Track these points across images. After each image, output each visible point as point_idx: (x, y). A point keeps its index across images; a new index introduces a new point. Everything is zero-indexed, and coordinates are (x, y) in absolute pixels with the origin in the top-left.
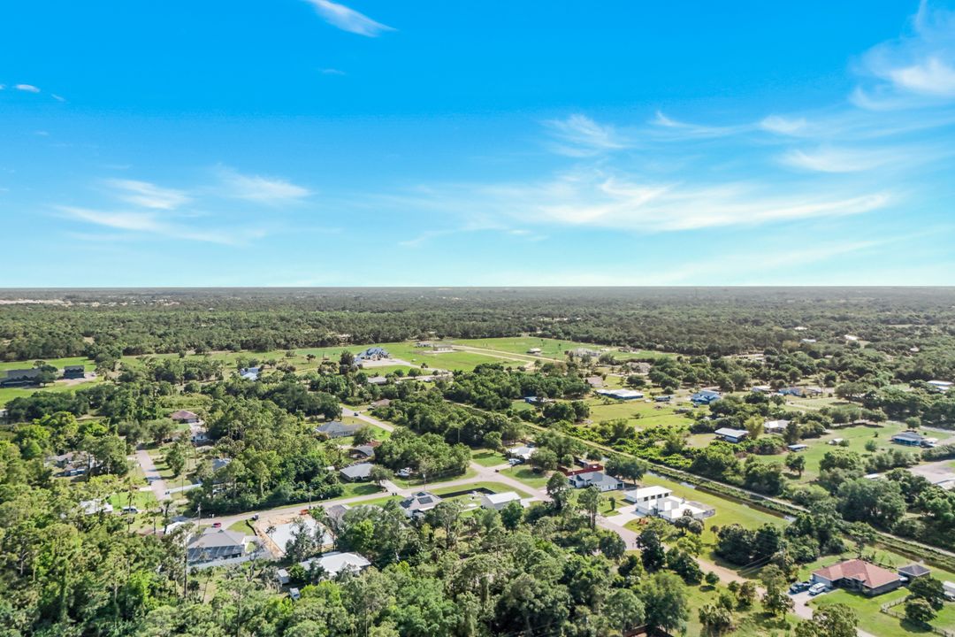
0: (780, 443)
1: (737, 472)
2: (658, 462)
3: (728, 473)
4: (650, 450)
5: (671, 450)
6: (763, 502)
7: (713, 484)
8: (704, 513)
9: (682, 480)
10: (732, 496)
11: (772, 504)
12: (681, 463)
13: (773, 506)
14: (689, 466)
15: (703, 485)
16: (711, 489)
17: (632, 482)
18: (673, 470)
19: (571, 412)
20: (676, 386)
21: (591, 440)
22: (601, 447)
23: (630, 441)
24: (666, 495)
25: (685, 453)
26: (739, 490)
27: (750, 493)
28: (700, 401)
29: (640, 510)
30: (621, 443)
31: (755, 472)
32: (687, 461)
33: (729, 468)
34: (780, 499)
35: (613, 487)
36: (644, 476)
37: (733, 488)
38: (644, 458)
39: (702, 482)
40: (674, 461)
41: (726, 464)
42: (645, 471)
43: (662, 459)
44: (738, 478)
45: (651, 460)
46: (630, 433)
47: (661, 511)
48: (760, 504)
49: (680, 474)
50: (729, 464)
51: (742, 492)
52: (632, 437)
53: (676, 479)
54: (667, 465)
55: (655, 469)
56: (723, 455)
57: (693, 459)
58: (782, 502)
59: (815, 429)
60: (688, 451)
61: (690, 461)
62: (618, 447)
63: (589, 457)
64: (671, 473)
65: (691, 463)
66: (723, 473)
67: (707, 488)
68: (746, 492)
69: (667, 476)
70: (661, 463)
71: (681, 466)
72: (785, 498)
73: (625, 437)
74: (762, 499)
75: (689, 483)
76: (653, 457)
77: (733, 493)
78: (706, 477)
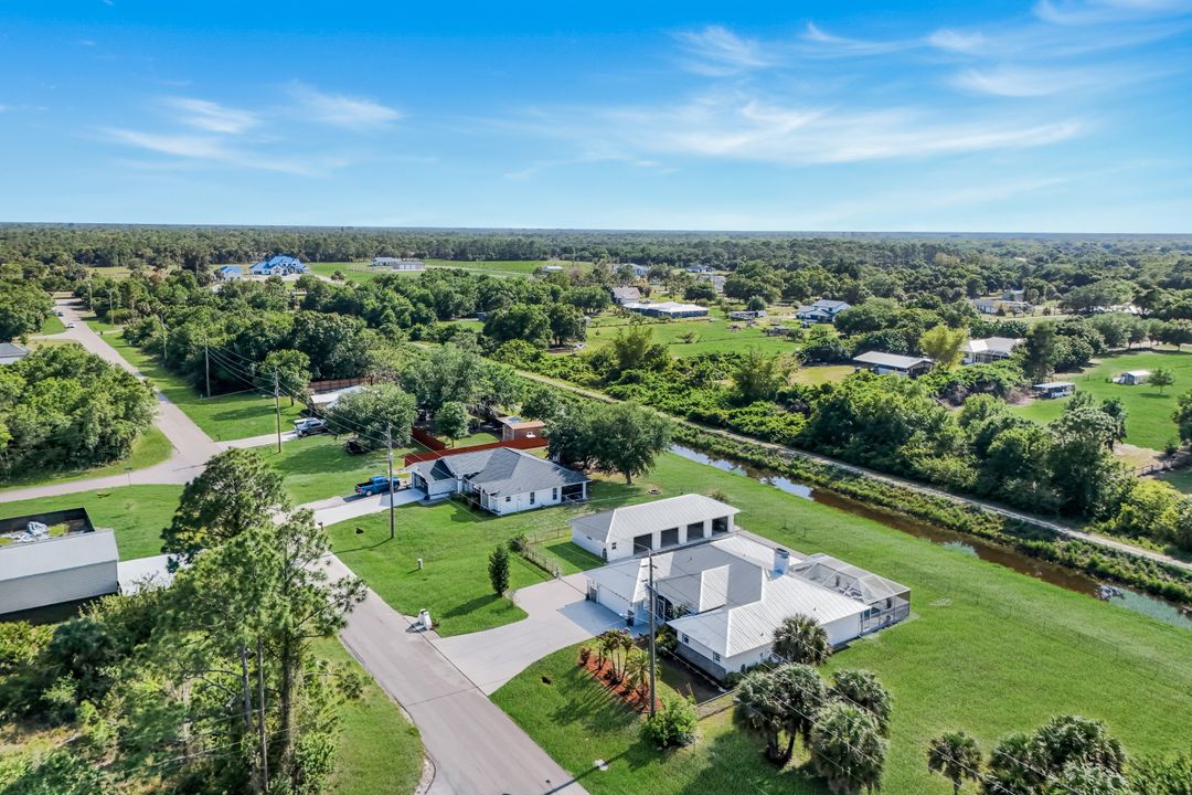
0: (1015, 377)
1: (944, 446)
2: (713, 422)
3: (918, 448)
4: (696, 395)
5: (750, 390)
6: (1058, 547)
7: (872, 483)
8: (867, 614)
9: (775, 471)
10: (937, 521)
11: (1096, 556)
12: (774, 423)
13: (1105, 562)
14: (795, 431)
15: (841, 484)
16: (865, 498)
17: (618, 478)
18: (752, 442)
19: (541, 325)
20: (769, 299)
21: (564, 377)
22: (581, 390)
23: (651, 377)
24: (720, 526)
25: (784, 400)
26: (959, 501)
27: (1001, 511)
28: (813, 317)
29: (603, 597)
30: (632, 379)
31: (1012, 444)
32: (790, 417)
33: (920, 434)
34: (1114, 533)
35: (544, 497)
36: (657, 458)
37: (940, 496)
38: (679, 413)
39: (837, 477)
40: (756, 419)
41: (909, 422)
42: (658, 445)
43: (724, 414)
44: (952, 464)
45: (696, 418)
46: (656, 360)
47: (683, 612)
48: (1051, 557)
49: (771, 452)
50: (919, 423)
51: (973, 510)
52: (659, 367)
53: (756, 467)
54: (736, 430)
55: (702, 439)
56: (900, 398)
57: (807, 412)
58: (1122, 545)
59: (1075, 353)
60: (794, 395)
61: (799, 417)
62: (618, 388)
63: (529, 412)
64: (747, 449)
65: (803, 422)
66: (902, 449)
67: (854, 495)
68: (989, 510)
69: (733, 458)
70: (721, 425)
71: (773, 432)
72: (1131, 531)
73: (641, 367)
74: (1051, 535)
75: (796, 479)
76: (701, 410)
77: (942, 514)
78: (847, 461)
